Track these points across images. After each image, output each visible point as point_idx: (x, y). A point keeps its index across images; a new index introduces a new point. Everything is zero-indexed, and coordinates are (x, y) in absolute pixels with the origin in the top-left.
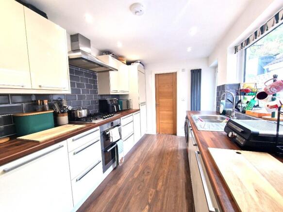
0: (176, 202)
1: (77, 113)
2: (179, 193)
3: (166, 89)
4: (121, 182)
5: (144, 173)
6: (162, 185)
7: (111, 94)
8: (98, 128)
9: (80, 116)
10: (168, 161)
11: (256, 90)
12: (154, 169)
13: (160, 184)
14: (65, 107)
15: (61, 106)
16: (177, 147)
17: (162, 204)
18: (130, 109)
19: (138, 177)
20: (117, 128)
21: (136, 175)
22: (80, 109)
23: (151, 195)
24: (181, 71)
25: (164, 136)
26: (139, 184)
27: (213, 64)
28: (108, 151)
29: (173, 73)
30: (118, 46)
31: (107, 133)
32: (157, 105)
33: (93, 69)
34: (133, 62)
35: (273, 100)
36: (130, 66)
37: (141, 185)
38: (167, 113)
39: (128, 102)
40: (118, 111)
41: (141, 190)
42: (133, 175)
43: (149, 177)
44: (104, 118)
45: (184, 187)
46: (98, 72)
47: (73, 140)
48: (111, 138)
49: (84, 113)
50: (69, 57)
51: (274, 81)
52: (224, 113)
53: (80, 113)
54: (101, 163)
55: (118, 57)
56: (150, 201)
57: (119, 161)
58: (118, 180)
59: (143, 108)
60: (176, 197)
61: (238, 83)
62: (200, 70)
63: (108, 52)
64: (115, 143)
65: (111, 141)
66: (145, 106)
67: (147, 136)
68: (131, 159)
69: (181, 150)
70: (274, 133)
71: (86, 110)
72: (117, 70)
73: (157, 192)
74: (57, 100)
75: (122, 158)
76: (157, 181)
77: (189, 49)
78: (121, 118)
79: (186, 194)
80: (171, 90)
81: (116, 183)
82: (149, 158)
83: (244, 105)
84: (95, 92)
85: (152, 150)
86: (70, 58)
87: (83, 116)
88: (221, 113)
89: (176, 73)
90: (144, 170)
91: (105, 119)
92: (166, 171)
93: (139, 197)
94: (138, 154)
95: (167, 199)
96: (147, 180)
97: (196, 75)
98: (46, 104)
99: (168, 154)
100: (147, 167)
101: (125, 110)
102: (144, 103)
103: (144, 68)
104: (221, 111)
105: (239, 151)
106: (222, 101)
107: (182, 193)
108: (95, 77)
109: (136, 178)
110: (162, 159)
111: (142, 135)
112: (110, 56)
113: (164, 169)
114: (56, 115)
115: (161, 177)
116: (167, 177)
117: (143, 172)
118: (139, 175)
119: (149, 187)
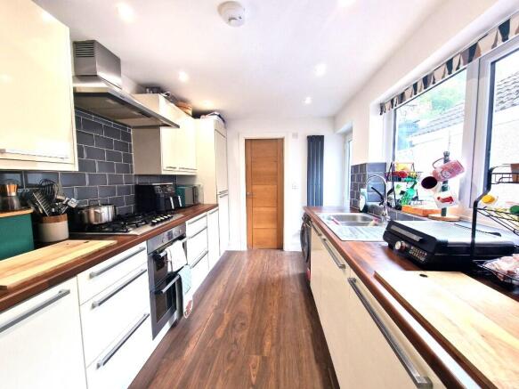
0: (300, 371)
1: (88, 213)
2: (303, 355)
3: (265, 168)
4: (190, 351)
5: (234, 326)
6: (273, 345)
7: (163, 173)
8: (144, 244)
9: (96, 220)
10: (275, 298)
11: (414, 174)
12: (253, 316)
13: (268, 343)
14: (62, 201)
15: (49, 198)
16: (288, 271)
17: (278, 381)
18: (199, 204)
19: (224, 334)
20: (179, 243)
21: (219, 333)
22: (96, 206)
23: (254, 368)
24: (290, 135)
25: (262, 253)
26: (229, 351)
27: (344, 128)
28: (164, 291)
29: (276, 139)
30: (181, 80)
31: (162, 255)
32: (250, 196)
33: (124, 121)
34: (206, 113)
35: (444, 189)
36: (197, 120)
37: (232, 351)
38: (266, 210)
39: (195, 190)
40: (178, 209)
41: (234, 361)
42: (214, 335)
43: (245, 333)
44: (154, 224)
45: (310, 343)
46: (135, 127)
47: (91, 276)
48: (169, 263)
49: (106, 213)
50: (74, 89)
51: (446, 161)
52: (366, 209)
53: (95, 212)
54: (150, 318)
55: (178, 101)
56: (254, 379)
57: (185, 310)
58: (184, 349)
59: (222, 202)
60: (299, 361)
61: (384, 161)
62: (323, 137)
63: (156, 89)
64: (176, 274)
65: (169, 270)
66: (226, 197)
67: (229, 255)
68: (206, 301)
69: (294, 276)
70: (468, 240)
71: (111, 208)
72: (178, 127)
73: (264, 359)
74: (40, 186)
75: (190, 302)
76: (262, 339)
77: (308, 101)
78: (187, 222)
79: (315, 353)
80: (273, 169)
81: (181, 355)
82: (239, 297)
83: (399, 197)
84: (127, 169)
85: (243, 280)
86: (78, 91)
87: (103, 221)
88: (361, 209)
89: (282, 140)
90: (234, 321)
91: (157, 226)
92: (274, 317)
93: (231, 375)
94: (218, 290)
95: (285, 370)
96: (241, 339)
97: (315, 145)
98: (14, 194)
99: (273, 284)
100: (240, 314)
101: (190, 206)
102: (224, 193)
103: (225, 128)
104: (362, 207)
105: (423, 273)
106: (362, 190)
107: (308, 353)
108: (127, 137)
109: (221, 339)
110: (265, 294)
111: (222, 254)
112: (161, 97)
113: (271, 314)
114: (37, 220)
115: (268, 331)
116: (278, 329)
117: (232, 326)
118: (226, 331)
119: (249, 353)
